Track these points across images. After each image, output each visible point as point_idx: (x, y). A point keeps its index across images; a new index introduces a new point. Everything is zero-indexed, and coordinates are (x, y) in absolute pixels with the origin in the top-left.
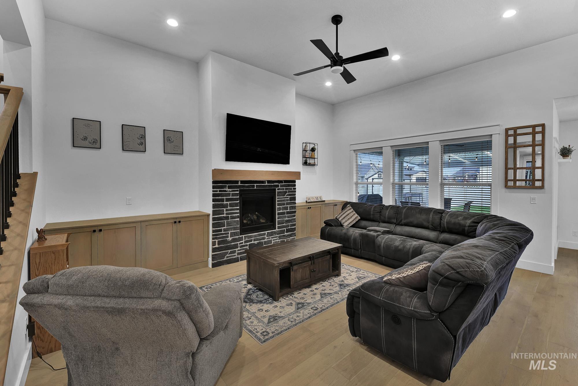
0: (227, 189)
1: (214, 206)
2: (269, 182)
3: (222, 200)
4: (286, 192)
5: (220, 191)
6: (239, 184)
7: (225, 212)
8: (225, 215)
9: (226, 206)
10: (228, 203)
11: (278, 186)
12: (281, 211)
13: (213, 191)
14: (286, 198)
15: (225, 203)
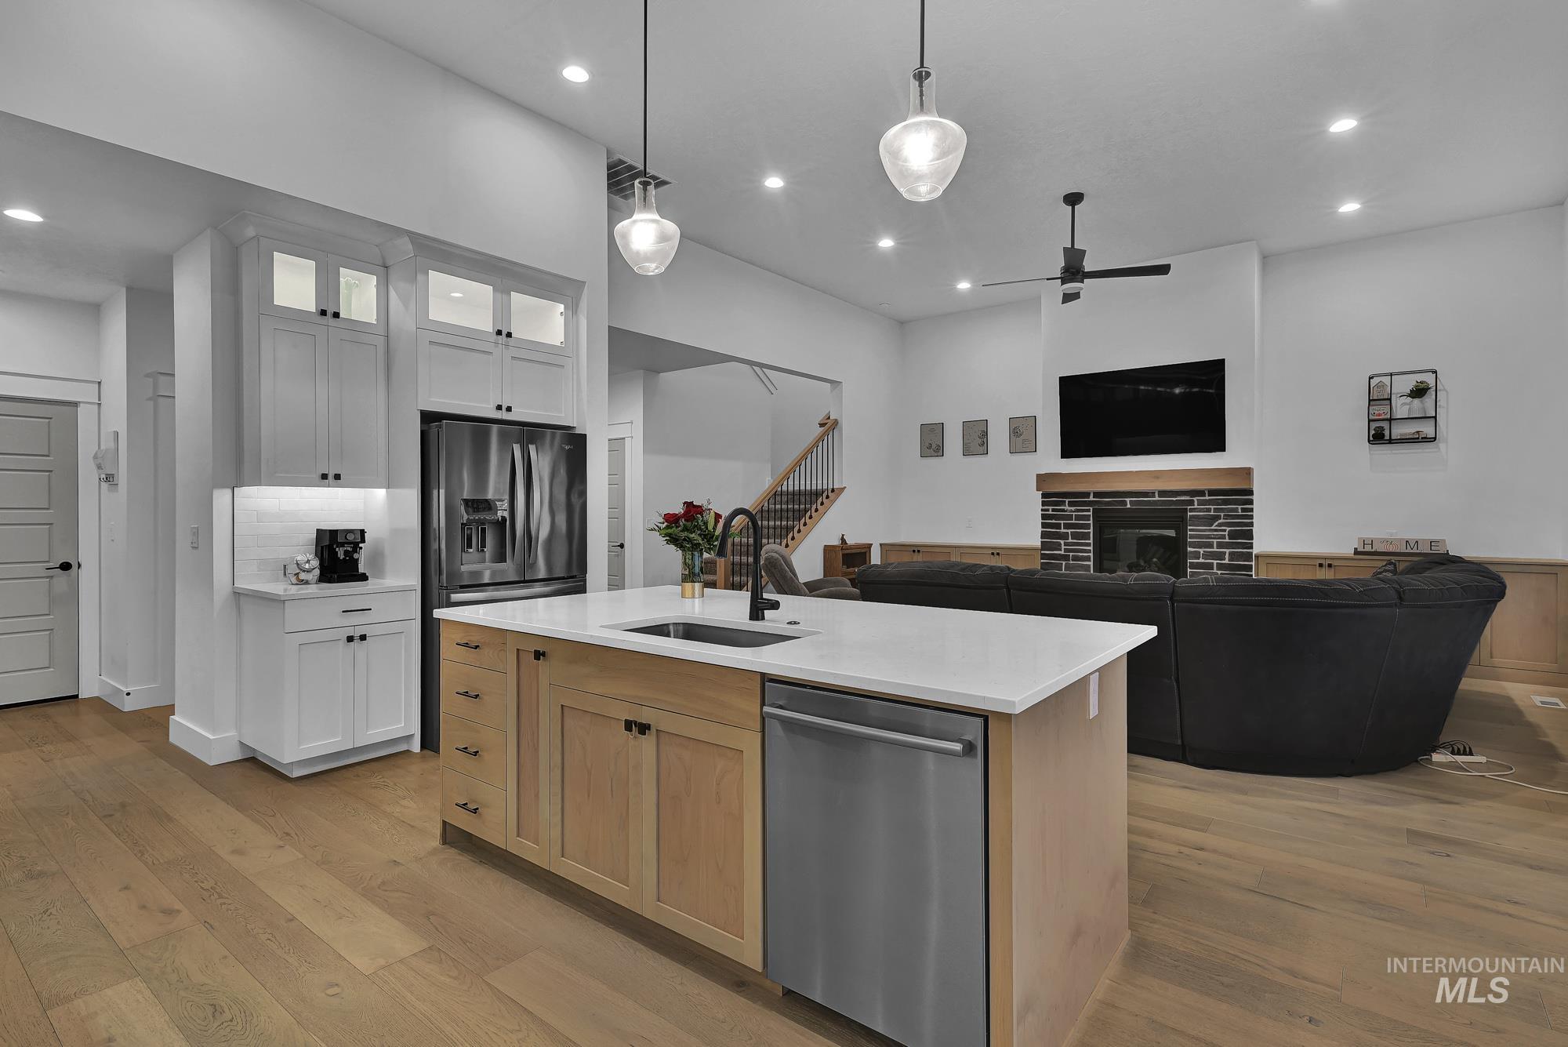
0: (1067, 507)
1: (1044, 535)
2: (1162, 493)
3: (1058, 526)
4: (1219, 517)
5: (1053, 510)
6: (1091, 498)
7: (1063, 547)
8: (1062, 552)
9: (1065, 536)
10: (1069, 531)
11: (1191, 503)
12: (1201, 560)
13: (1042, 510)
14: (1216, 530)
15: (1063, 530)
